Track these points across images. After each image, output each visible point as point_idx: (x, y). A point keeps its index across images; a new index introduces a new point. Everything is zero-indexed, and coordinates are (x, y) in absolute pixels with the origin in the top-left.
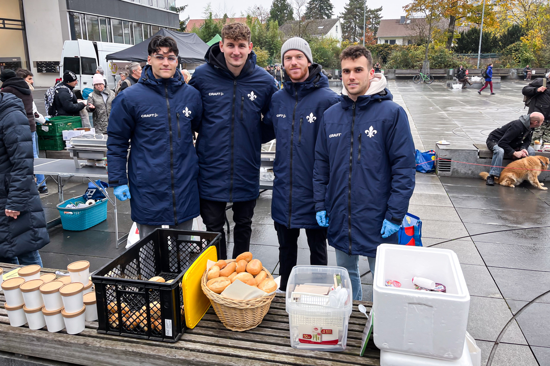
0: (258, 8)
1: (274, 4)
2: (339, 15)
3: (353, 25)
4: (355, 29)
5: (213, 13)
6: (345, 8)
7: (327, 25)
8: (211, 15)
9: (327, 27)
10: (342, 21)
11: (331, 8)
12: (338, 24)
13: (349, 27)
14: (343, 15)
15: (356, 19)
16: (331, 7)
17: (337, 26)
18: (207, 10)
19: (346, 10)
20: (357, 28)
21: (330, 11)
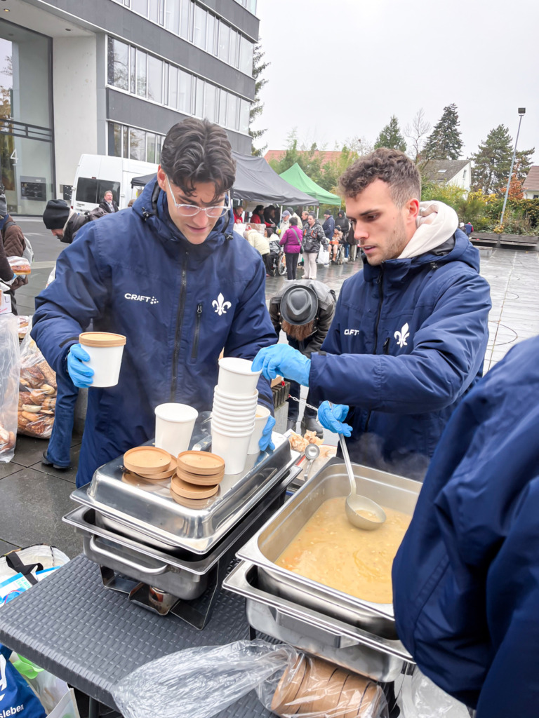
0: (360, 140)
1: (381, 135)
2: (470, 157)
3: (488, 171)
4: (490, 177)
5: (298, 142)
6: (480, 148)
7: (452, 168)
8: (295, 144)
9: (452, 171)
10: (473, 164)
11: (460, 146)
12: (467, 168)
13: (481, 173)
14: (475, 157)
15: (493, 162)
16: (459, 144)
17: (465, 171)
18: (292, 137)
19: (480, 150)
20: (492, 176)
21: (458, 150)
